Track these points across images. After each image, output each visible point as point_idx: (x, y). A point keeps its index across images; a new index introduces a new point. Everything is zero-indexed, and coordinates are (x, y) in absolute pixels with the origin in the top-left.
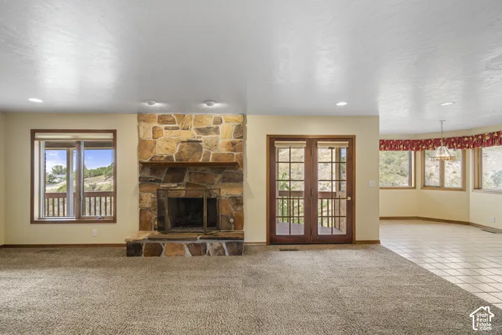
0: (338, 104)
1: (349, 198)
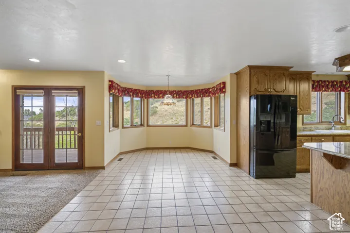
0: (30, 60)
1: (80, 134)
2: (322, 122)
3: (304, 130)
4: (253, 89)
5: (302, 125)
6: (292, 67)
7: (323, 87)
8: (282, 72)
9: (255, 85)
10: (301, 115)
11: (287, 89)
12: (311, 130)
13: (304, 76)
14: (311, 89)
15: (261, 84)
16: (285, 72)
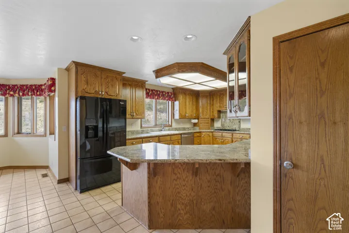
2: (156, 125)
3: (142, 133)
4: (80, 90)
5: (141, 128)
6: (124, 73)
7: (156, 95)
8: (114, 76)
9: (83, 86)
10: (140, 120)
11: (120, 94)
12: (148, 133)
13: (138, 84)
14: (145, 96)
15: (91, 85)
16: (118, 77)
